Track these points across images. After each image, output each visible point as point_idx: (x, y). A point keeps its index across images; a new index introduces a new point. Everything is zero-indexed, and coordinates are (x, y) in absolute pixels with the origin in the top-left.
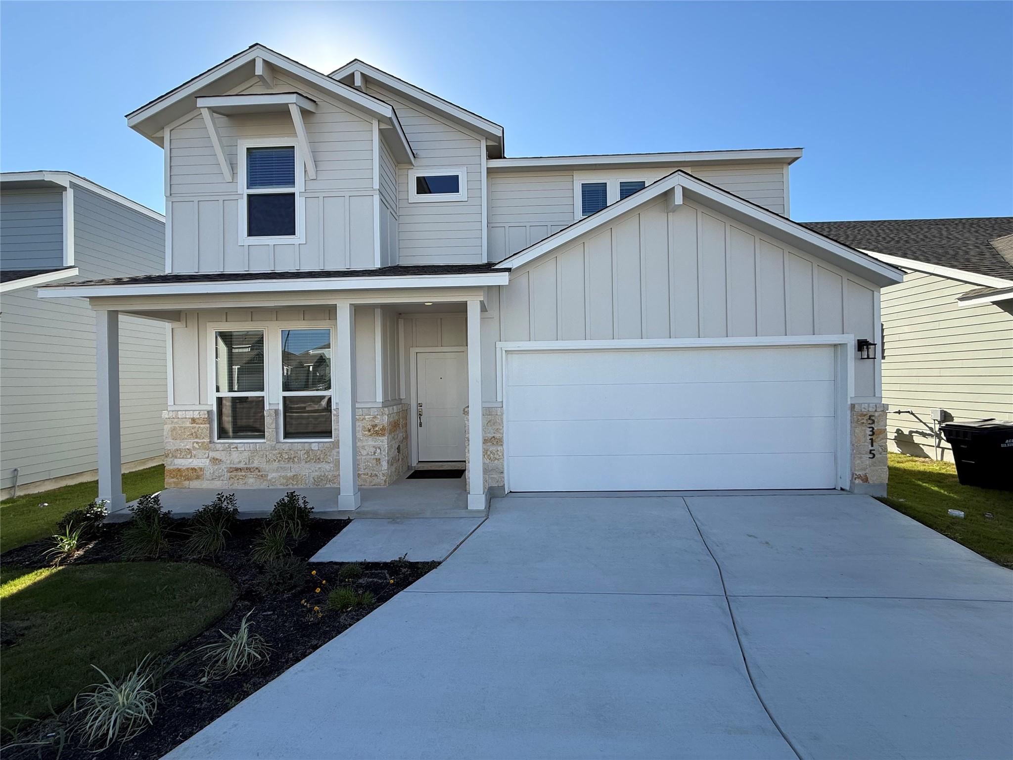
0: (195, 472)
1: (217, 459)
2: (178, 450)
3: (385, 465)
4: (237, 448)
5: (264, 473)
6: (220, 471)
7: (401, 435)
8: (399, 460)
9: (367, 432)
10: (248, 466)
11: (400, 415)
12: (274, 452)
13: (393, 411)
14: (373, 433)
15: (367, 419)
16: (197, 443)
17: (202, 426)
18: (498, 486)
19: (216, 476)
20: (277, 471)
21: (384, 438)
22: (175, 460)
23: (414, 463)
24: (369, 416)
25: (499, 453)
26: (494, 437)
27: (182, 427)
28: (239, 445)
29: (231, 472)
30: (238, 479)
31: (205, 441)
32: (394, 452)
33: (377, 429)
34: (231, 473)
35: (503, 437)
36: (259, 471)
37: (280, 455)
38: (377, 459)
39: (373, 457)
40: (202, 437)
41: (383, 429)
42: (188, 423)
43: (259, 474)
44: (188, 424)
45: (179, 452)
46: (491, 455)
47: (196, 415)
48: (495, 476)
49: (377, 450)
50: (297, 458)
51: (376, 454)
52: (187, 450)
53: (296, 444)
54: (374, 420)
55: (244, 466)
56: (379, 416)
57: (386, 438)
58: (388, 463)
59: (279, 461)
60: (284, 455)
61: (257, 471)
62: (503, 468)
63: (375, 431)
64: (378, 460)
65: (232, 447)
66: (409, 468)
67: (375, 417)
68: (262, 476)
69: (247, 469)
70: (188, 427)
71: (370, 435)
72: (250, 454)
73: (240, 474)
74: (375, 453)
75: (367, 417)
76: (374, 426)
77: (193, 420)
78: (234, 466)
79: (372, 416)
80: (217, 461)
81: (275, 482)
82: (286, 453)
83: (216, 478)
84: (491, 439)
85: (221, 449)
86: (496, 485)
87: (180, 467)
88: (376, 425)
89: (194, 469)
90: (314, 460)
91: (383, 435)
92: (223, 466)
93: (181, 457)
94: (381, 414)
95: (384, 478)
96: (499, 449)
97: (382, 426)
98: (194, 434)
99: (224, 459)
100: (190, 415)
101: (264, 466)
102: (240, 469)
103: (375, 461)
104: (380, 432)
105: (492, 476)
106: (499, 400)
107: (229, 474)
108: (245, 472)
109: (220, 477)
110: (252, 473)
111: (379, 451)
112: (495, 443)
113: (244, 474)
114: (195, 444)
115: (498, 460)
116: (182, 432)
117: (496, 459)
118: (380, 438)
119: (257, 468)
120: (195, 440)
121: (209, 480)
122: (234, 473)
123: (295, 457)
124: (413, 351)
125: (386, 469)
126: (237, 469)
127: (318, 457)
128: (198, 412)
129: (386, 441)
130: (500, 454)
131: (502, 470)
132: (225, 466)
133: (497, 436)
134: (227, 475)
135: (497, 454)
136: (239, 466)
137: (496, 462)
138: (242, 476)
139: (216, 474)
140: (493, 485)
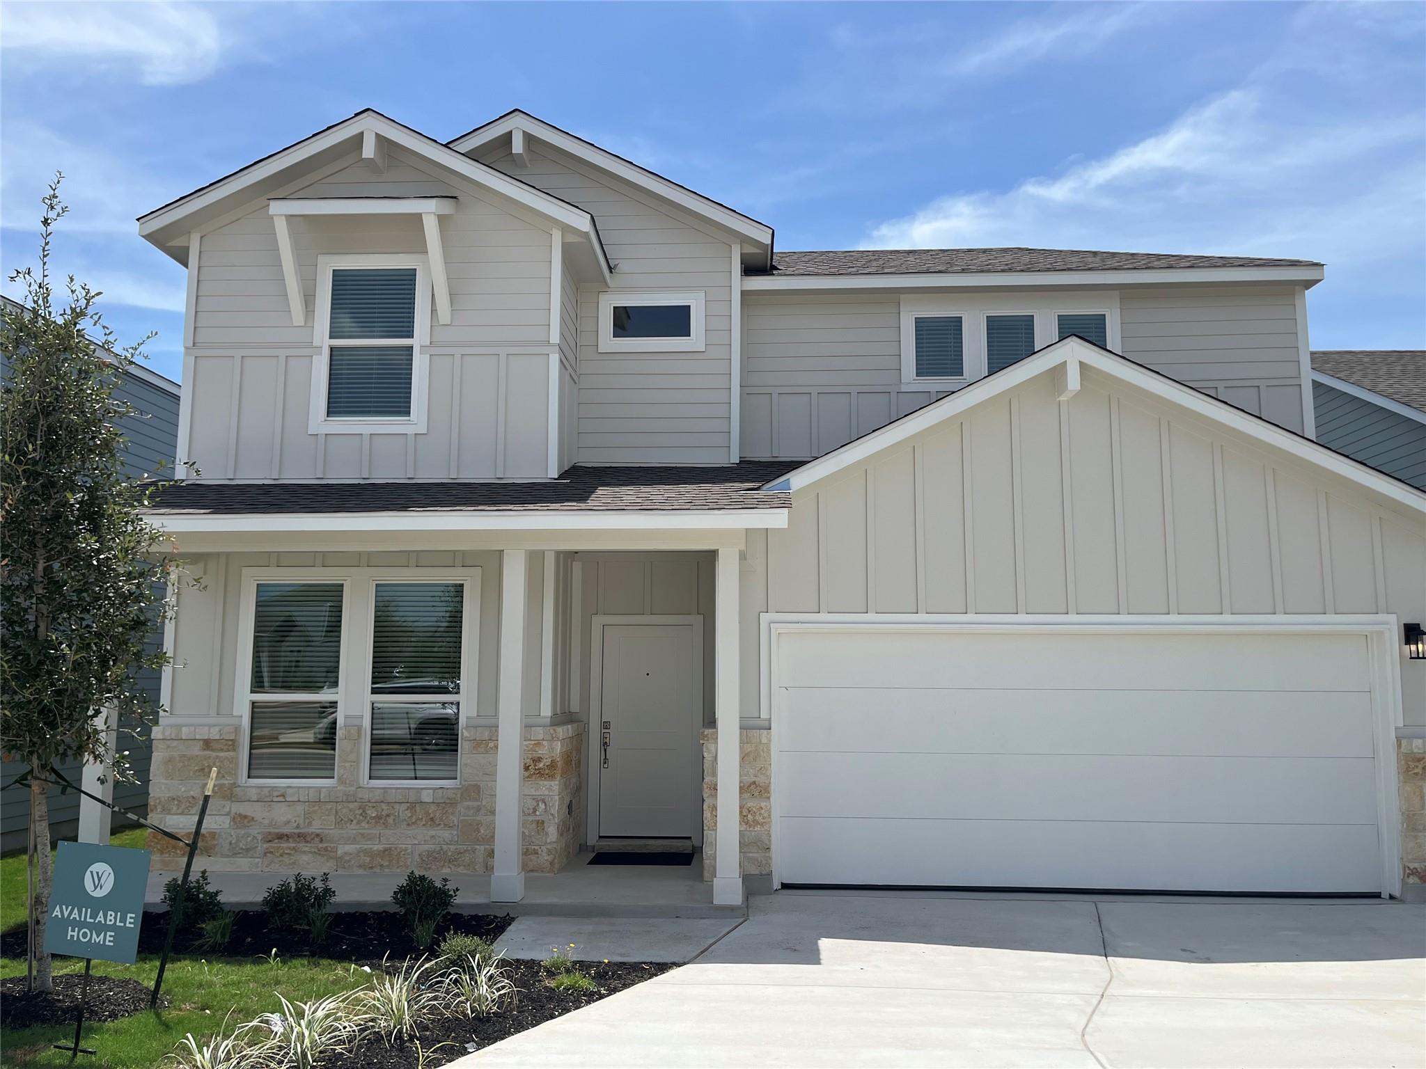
1: (246, 817)
2: (173, 799)
3: (552, 831)
4: (284, 796)
5: (329, 844)
6: (249, 839)
8: (569, 827)
10: (301, 831)
12: (351, 806)
13: (569, 734)
14: (534, 774)
17: (221, 754)
18: (762, 875)
19: (242, 849)
20: (354, 841)
21: (552, 783)
22: (168, 817)
23: (592, 840)
25: (763, 811)
26: (754, 783)
27: (184, 756)
28: (288, 790)
29: (270, 841)
30: (281, 855)
31: (226, 782)
32: (565, 811)
33: (541, 765)
34: (268, 845)
35: (770, 783)
36: (321, 841)
37: (361, 811)
38: (538, 822)
39: (531, 818)
41: (552, 765)
42: (198, 748)
43: (320, 845)
44: (196, 750)
45: (176, 802)
46: (749, 816)
47: (214, 734)
48: (755, 855)
49: (540, 804)
50: (392, 817)
51: (538, 813)
52: (191, 799)
53: (394, 791)
54: (537, 749)
55: (296, 831)
56: (545, 743)
57: (557, 782)
58: (559, 829)
59: (358, 823)
60: (369, 812)
61: (317, 840)
62: (770, 841)
63: (536, 770)
64: (540, 823)
65: (275, 793)
67: (539, 743)
68: (326, 849)
69: (299, 836)
70: (197, 756)
71: (528, 777)
72: (306, 808)
73: (285, 844)
74: (535, 811)
76: (537, 760)
77: (207, 744)
78: (277, 831)
79: (533, 742)
80: (246, 821)
81: (349, 861)
82: (374, 807)
83: (240, 853)
84: (750, 786)
85: (253, 797)
86: (757, 872)
87: (175, 831)
88: (539, 759)
90: (424, 822)
91: (552, 777)
92: (255, 831)
93: (180, 811)
94: (550, 738)
95: (550, 858)
96: (763, 805)
97: (550, 760)
98: (207, 770)
99: (258, 816)
100: (203, 734)
101: (330, 830)
102: (287, 835)
103: (534, 825)
104: (547, 771)
105: (751, 855)
106: (764, 715)
107: (264, 845)
108: (295, 842)
109: (248, 850)
110: (309, 844)
111: (543, 807)
112: (757, 794)
113: (292, 845)
115: (762, 825)
116: (184, 766)
117: (757, 823)
118: (546, 783)
119: (318, 835)
121: (228, 856)
122: (275, 844)
123: (388, 816)
124: (597, 621)
125: (554, 840)
126: (281, 837)
127: (431, 815)
128: (217, 728)
129: (558, 787)
130: (765, 815)
131: (767, 842)
132: (260, 831)
133: (761, 780)
134: (261, 847)
135: (760, 814)
136: (286, 830)
137: (758, 828)
138: (289, 848)
139: (241, 845)
140: (753, 870)
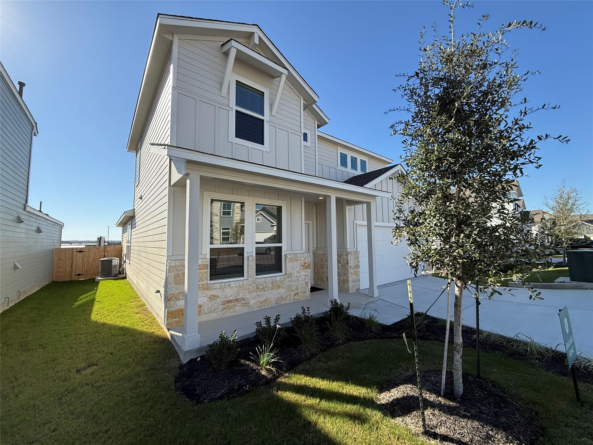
1: (215, 296)
2: (180, 293)
3: (310, 285)
4: (230, 285)
5: (247, 301)
9: (301, 267)
10: (236, 298)
14: (305, 268)
15: (302, 260)
19: (213, 309)
20: (255, 298)
21: (309, 270)
25: (358, 272)
27: (184, 273)
28: (232, 283)
29: (225, 304)
31: (204, 283)
33: (307, 265)
34: (224, 306)
36: (244, 300)
37: (257, 287)
40: (202, 280)
41: (310, 265)
43: (244, 302)
45: (181, 295)
47: (200, 262)
49: (306, 277)
50: (267, 287)
51: (306, 280)
53: (268, 278)
54: (305, 260)
55: (234, 298)
56: (307, 258)
59: (256, 291)
65: (226, 285)
69: (236, 300)
71: (303, 269)
73: (230, 304)
75: (302, 258)
78: (227, 299)
80: (215, 298)
81: (254, 306)
83: (212, 312)
85: (218, 288)
87: (181, 308)
88: (306, 263)
90: (276, 288)
93: (181, 299)
94: (309, 256)
95: (309, 293)
96: (358, 270)
97: (309, 263)
99: (220, 295)
101: (247, 296)
104: (308, 267)
106: (356, 247)
108: (234, 302)
109: (215, 310)
110: (239, 303)
113: (233, 304)
116: (184, 278)
118: (307, 270)
119: (243, 298)
121: (207, 314)
122: (227, 305)
125: (310, 287)
126: (229, 302)
128: (201, 260)
132: (221, 301)
133: (358, 264)
134: (221, 307)
136: (230, 299)
138: (232, 305)
139: (213, 308)
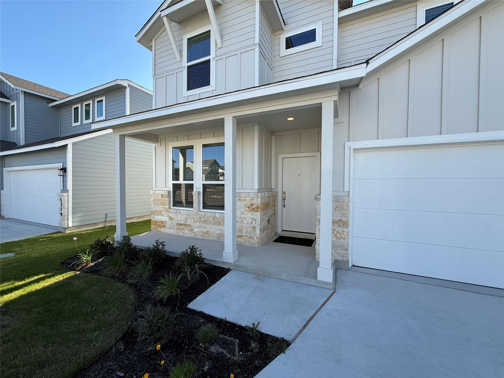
0: (163, 223)
1: (172, 218)
2: (156, 211)
3: (258, 231)
4: (180, 212)
5: (192, 228)
6: (173, 224)
7: (271, 212)
8: (269, 228)
9: (247, 209)
11: (271, 199)
12: (197, 216)
13: (265, 196)
14: (251, 210)
15: (248, 200)
16: (164, 208)
17: (166, 199)
18: (343, 261)
20: (198, 227)
21: (258, 213)
22: (155, 216)
23: (279, 231)
24: (249, 198)
25: (345, 233)
26: (341, 220)
27: (158, 199)
28: (181, 211)
29: (178, 225)
30: (180, 230)
31: (167, 207)
32: (265, 223)
33: (254, 207)
34: (178, 226)
35: (348, 220)
36: (190, 227)
37: (200, 218)
39: (251, 225)
40: (166, 205)
41: (257, 207)
44: (160, 198)
45: (157, 212)
46: (338, 234)
47: (163, 193)
48: (341, 252)
49: (254, 221)
52: (160, 211)
53: (208, 213)
54: (252, 201)
55: (183, 223)
57: (259, 213)
58: (260, 230)
60: (202, 219)
61: (189, 226)
62: (348, 246)
63: (252, 208)
64: (254, 228)
65: (178, 211)
66: (276, 233)
67: (253, 199)
68: (191, 230)
71: (249, 211)
72: (186, 216)
73: (181, 227)
75: (247, 198)
76: (252, 205)
77: (162, 196)
78: (179, 222)
79: (251, 198)
81: (197, 234)
83: (171, 228)
84: (338, 221)
85: (173, 212)
86: (341, 259)
87: (157, 220)
89: (162, 222)
91: (257, 211)
92: (174, 222)
93: (157, 215)
94: (256, 197)
95: (258, 240)
97: (257, 205)
98: (163, 203)
99: (174, 218)
100: (160, 193)
101: (192, 224)
102: (181, 224)
103: (252, 228)
104: (256, 209)
105: (338, 251)
106: (346, 189)
107: (176, 226)
108: (184, 226)
110: (187, 228)
111: (255, 222)
112: (342, 225)
114: (163, 209)
115: (344, 239)
116: (158, 202)
117: (342, 238)
118: (255, 213)
120: (163, 206)
121: (168, 229)
122: (179, 226)
124: (280, 157)
125: (259, 234)
126: (180, 224)
127: (220, 222)
128: (164, 191)
129: (260, 215)
130: (346, 235)
133: (344, 219)
135: (343, 234)
136: (181, 222)
137: (342, 240)
139: (171, 226)
140: (339, 258)
